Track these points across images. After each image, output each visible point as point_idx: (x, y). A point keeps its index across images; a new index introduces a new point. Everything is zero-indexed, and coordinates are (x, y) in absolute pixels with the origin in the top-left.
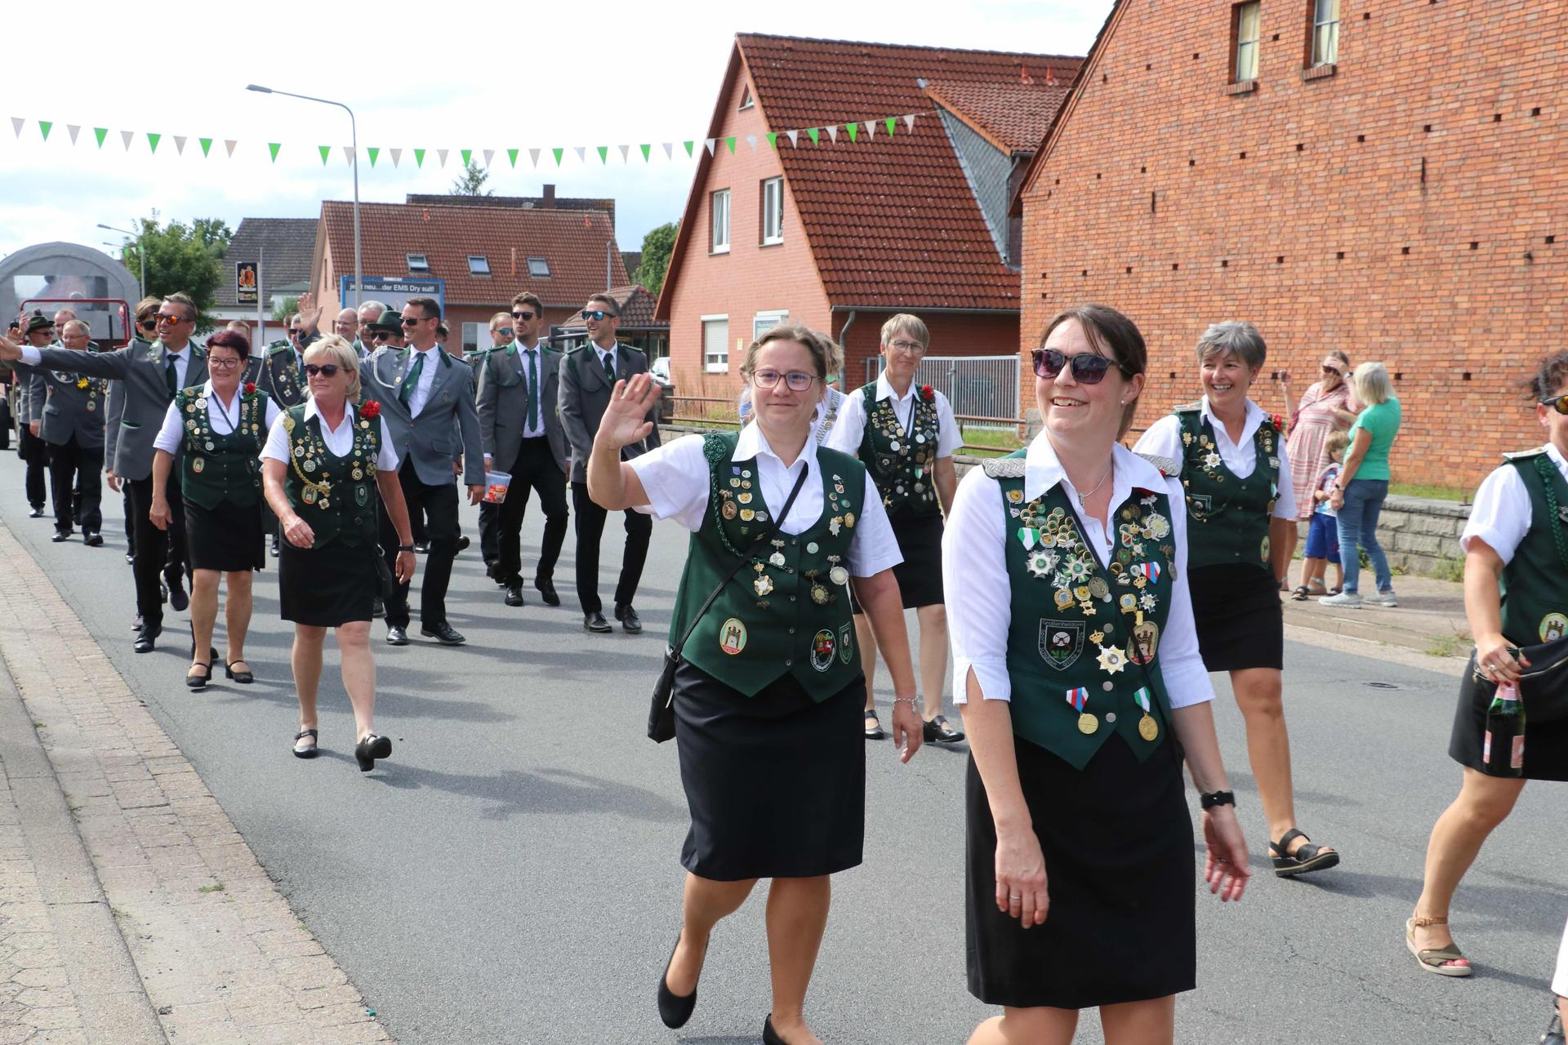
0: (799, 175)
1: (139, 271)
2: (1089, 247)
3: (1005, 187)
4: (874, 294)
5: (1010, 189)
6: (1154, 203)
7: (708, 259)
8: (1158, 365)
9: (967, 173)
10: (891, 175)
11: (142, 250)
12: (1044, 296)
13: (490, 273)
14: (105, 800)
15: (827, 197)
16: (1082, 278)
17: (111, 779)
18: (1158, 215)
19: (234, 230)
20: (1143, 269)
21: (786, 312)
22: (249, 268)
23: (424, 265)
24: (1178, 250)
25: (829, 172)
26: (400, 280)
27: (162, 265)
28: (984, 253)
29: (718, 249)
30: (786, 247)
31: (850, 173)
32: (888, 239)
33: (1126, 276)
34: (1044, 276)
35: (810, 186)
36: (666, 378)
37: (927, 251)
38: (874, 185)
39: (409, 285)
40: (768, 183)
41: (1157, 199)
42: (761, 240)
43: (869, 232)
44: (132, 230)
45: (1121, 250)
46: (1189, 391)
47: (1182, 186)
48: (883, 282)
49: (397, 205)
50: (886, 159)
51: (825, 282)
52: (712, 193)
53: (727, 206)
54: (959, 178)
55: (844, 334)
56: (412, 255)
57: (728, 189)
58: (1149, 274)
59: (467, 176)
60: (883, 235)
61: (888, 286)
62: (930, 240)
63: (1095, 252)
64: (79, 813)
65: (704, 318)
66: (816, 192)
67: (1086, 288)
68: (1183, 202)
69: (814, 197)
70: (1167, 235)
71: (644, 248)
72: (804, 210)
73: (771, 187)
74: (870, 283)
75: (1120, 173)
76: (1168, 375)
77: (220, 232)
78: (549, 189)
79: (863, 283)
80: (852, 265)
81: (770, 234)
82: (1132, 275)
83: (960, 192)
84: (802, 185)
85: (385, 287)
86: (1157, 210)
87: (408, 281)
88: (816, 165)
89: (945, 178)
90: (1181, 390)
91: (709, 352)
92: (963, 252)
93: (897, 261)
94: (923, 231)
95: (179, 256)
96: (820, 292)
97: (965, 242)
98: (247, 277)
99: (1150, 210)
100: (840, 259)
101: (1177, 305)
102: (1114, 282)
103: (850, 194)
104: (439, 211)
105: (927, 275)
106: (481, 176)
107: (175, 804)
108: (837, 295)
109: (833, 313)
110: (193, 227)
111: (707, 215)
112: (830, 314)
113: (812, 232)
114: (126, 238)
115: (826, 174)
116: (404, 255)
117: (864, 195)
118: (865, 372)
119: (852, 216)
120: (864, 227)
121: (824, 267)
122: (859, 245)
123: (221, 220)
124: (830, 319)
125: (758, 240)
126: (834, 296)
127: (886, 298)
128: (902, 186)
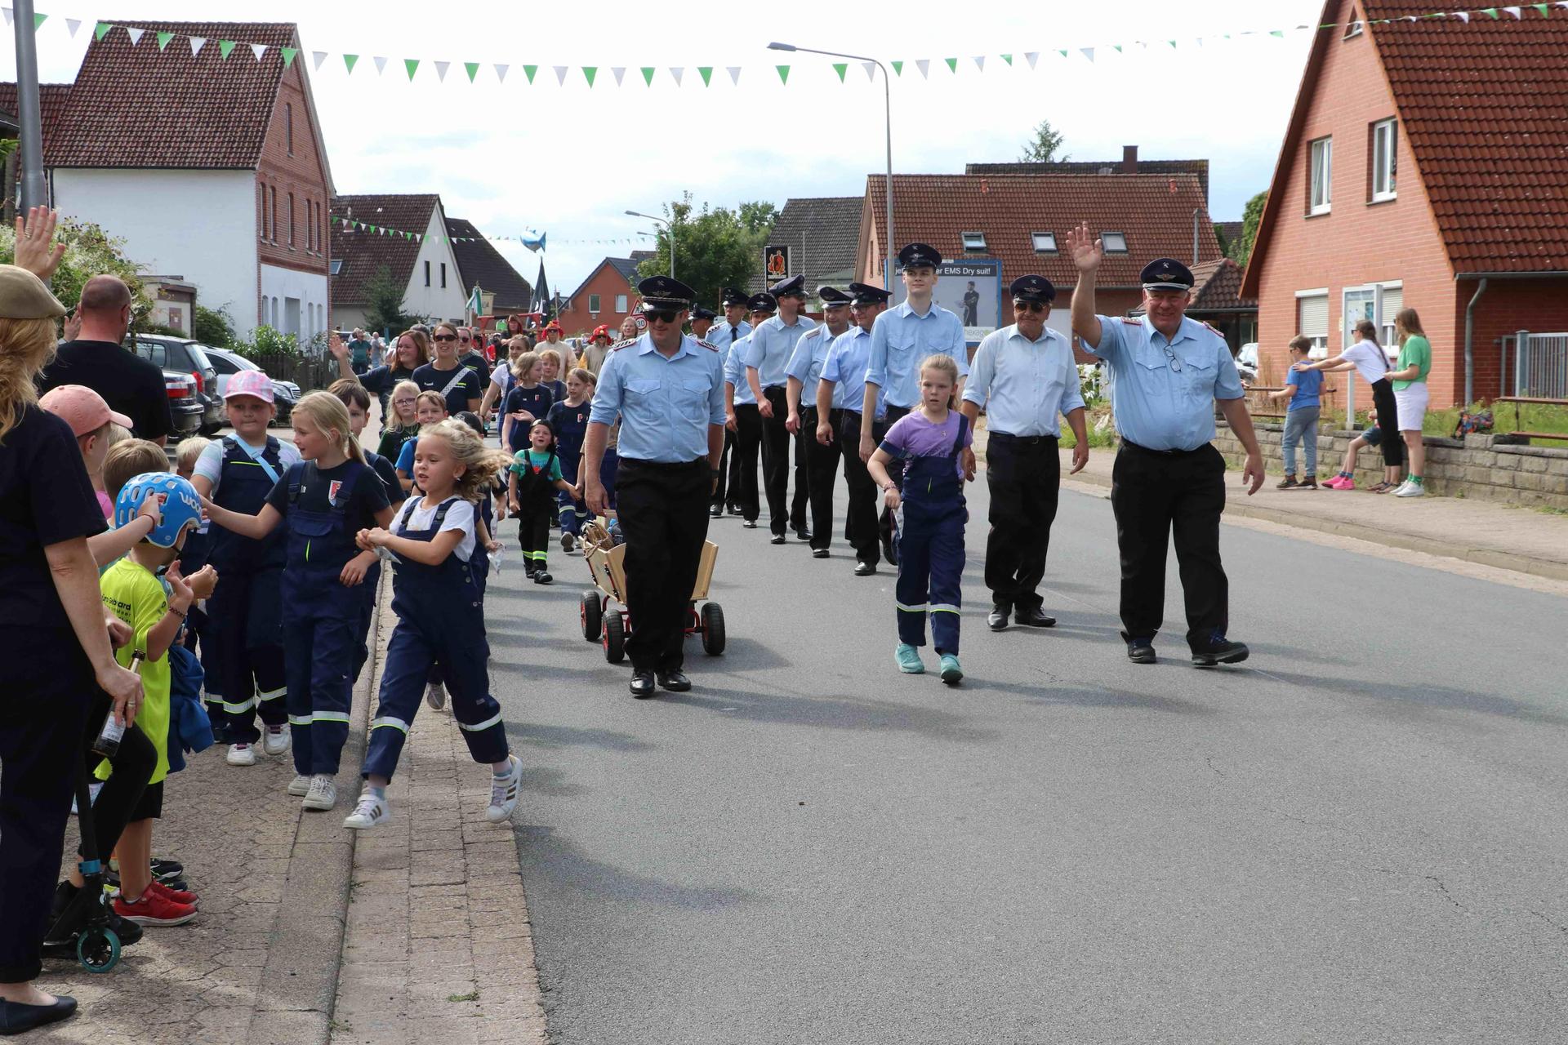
0: (1417, 114)
1: (669, 260)
4: (1511, 257)
7: (1304, 223)
10: (1538, 108)
11: (672, 238)
13: (1058, 250)
15: (1454, 140)
19: (780, 213)
21: (1398, 283)
22: (779, 253)
23: (981, 244)
25: (1456, 108)
26: (951, 261)
27: (693, 254)
29: (1317, 210)
30: (1400, 203)
31: (1484, 108)
32: (1533, 187)
35: (1431, 127)
36: (1254, 367)
38: (1516, 121)
39: (962, 267)
40: (1378, 127)
42: (1369, 197)
43: (1507, 180)
44: (663, 217)
48: (1524, 241)
49: (956, 177)
50: (1534, 88)
51: (1447, 244)
52: (1310, 143)
53: (1327, 156)
55: (1475, 307)
56: (969, 233)
57: (1330, 136)
59: (1038, 141)
60: (1526, 183)
61: (1532, 246)
65: (1299, 294)
66: (1438, 134)
69: (1436, 140)
71: (1246, 217)
73: (1382, 131)
74: (1506, 243)
77: (768, 215)
78: (1130, 151)
79: (1498, 243)
80: (1484, 222)
81: (1381, 189)
84: (1421, 127)
87: (960, 264)
88: (1440, 101)
93: (1543, 214)
95: (711, 244)
96: (1441, 256)
98: (776, 263)
100: (1467, 216)
103: (1484, 134)
104: (1000, 182)
106: (1054, 141)
108: (1464, 260)
109: (1458, 281)
110: (739, 213)
111: (1304, 169)
112: (1454, 284)
113: (1432, 183)
114: (657, 225)
115: (1452, 110)
116: (959, 234)
117: (1502, 134)
118: (1500, 354)
119: (1485, 160)
120: (1500, 174)
121: (1446, 226)
122: (1494, 197)
123: (770, 203)
124: (1454, 289)
125: (1365, 197)
126: (1459, 261)
127: (1528, 259)
128: (1553, 120)
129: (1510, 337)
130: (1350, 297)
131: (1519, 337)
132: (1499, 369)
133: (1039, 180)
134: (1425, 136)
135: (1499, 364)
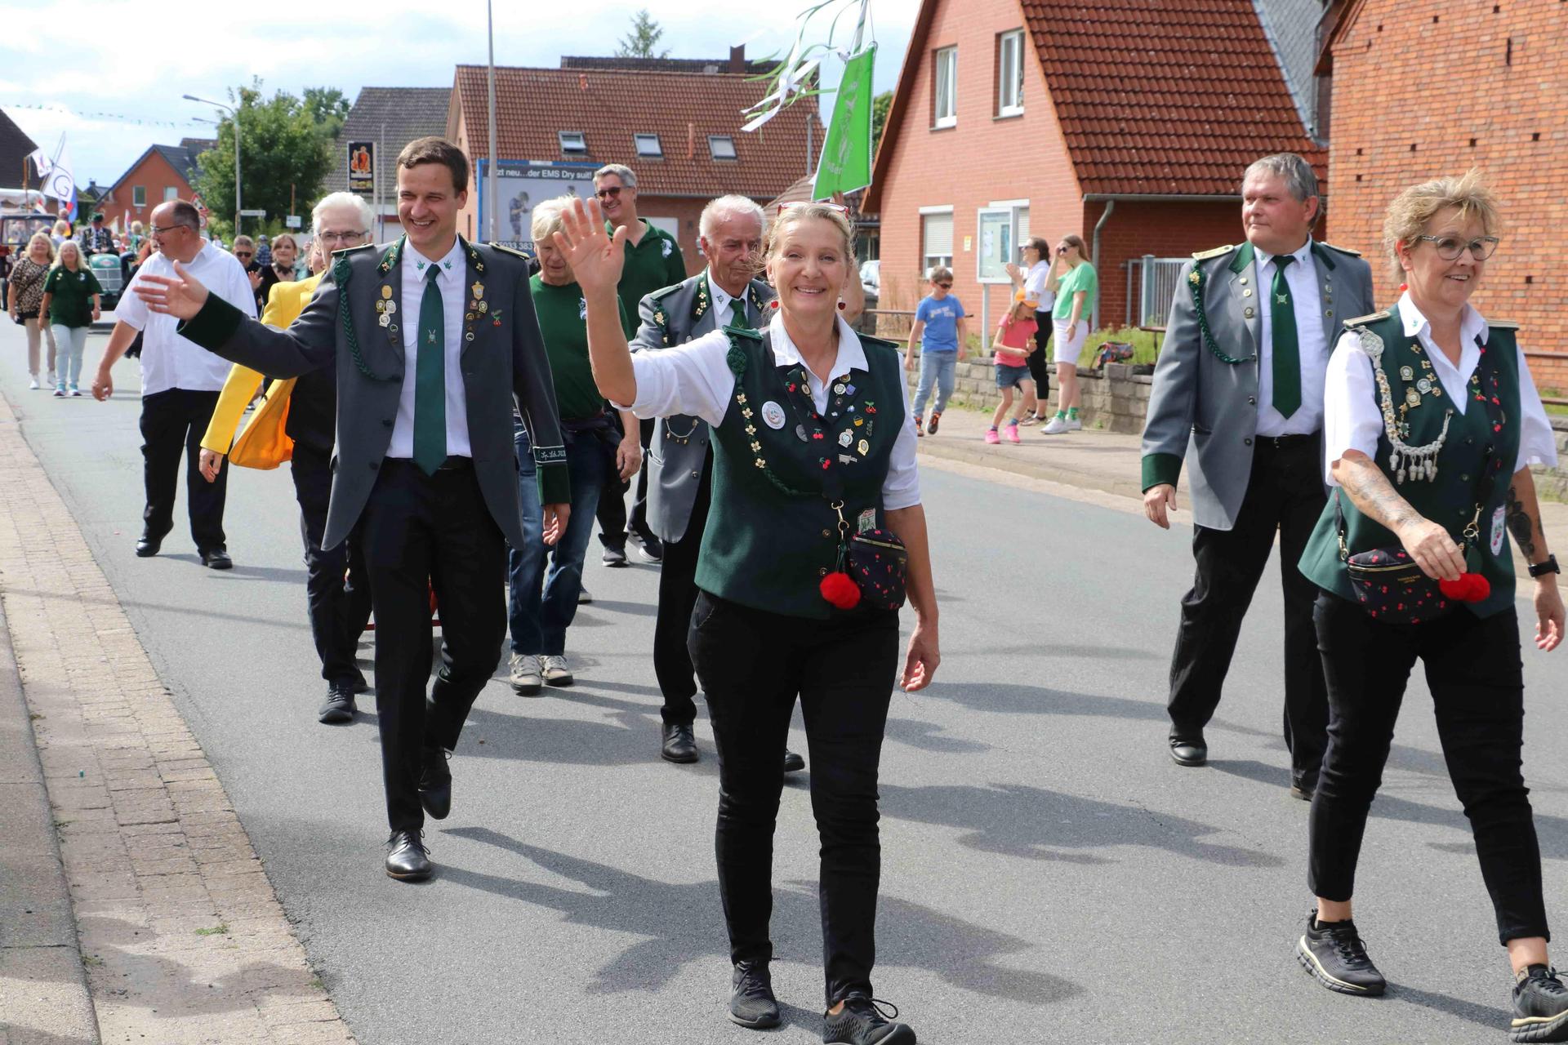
0: (1045, 26)
1: (234, 152)
2: (1420, 113)
3: (1313, 37)
4: (1138, 179)
5: (1321, 40)
6: (1509, 53)
7: (929, 136)
8: (1509, 266)
9: (1264, 20)
10: (1163, 25)
11: (236, 126)
12: (1359, 178)
13: (663, 154)
14: (100, 813)
15: (1081, 55)
16: (1410, 154)
17: (112, 786)
18: (1515, 69)
19: (352, 102)
20: (1492, 141)
21: (1025, 203)
22: (363, 149)
23: (580, 145)
24: (1540, 115)
25: (1084, 22)
26: (550, 163)
27: (262, 146)
28: (1283, 124)
29: (942, 123)
30: (1027, 119)
31: (1111, 23)
32: (1159, 107)
33: (1469, 150)
34: (1360, 152)
35: (1059, 40)
36: (875, 286)
37: (1209, 122)
38: (1142, 37)
39: (561, 170)
40: (1004, 38)
41: (1514, 48)
42: (996, 111)
43: (1133, 99)
44: (228, 103)
45: (1463, 116)
46: (1552, 300)
47: (1548, 29)
48: (1151, 163)
49: (548, 70)
51: (1075, 164)
52: (935, 52)
53: (952, 70)
54: (1253, 27)
55: (1100, 229)
56: (566, 132)
57: (955, 45)
58: (1500, 148)
59: (635, 33)
60: (1152, 102)
61: (1158, 168)
62: (1214, 109)
63: (1427, 119)
64: (64, 829)
65: (924, 210)
66: (1066, 48)
67: (1416, 168)
68: (1549, 50)
69: (1063, 54)
70: (1526, 95)
72: (1050, 71)
73: (1009, 43)
74: (1134, 164)
75: (1465, 14)
76: (1523, 280)
77: (337, 104)
78: (738, 52)
79: (1125, 164)
80: (1111, 142)
81: (1007, 103)
82: (1476, 149)
83: (1254, 45)
84: (1049, 40)
85: (532, 173)
86: (1513, 62)
87: (559, 166)
88: (1067, 14)
89: (1234, 26)
90: (1540, 298)
91: (929, 254)
92: (1256, 123)
93: (1169, 135)
94: (1204, 97)
95: (283, 135)
96: (1069, 176)
97: (1259, 109)
98: (360, 160)
99: (1504, 63)
100: (1095, 134)
101: (1536, 188)
102: (1452, 158)
103: (1111, 50)
104: (599, 77)
105: (1208, 154)
106: (653, 33)
107: (185, 820)
108: (1091, 180)
109: (1085, 203)
110: (303, 99)
111: (928, 79)
112: (1082, 205)
113: (1060, 100)
114: (220, 112)
115: (1080, 24)
116: (556, 133)
117: (1129, 50)
118: (1126, 279)
119: (1112, 78)
120: (1127, 92)
121: (1074, 145)
122: (1121, 116)
123: (337, 89)
124: (1082, 211)
125: (991, 111)
126: (1087, 182)
127: (1154, 183)
128: (1178, 39)
129: (1136, 261)
130: (985, 218)
131: (1145, 262)
132: (1125, 295)
133: (643, 77)
134: (1053, 50)
135: (1125, 289)
